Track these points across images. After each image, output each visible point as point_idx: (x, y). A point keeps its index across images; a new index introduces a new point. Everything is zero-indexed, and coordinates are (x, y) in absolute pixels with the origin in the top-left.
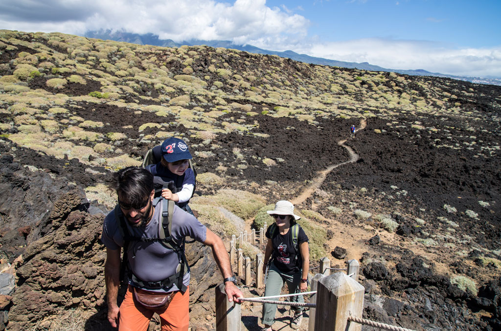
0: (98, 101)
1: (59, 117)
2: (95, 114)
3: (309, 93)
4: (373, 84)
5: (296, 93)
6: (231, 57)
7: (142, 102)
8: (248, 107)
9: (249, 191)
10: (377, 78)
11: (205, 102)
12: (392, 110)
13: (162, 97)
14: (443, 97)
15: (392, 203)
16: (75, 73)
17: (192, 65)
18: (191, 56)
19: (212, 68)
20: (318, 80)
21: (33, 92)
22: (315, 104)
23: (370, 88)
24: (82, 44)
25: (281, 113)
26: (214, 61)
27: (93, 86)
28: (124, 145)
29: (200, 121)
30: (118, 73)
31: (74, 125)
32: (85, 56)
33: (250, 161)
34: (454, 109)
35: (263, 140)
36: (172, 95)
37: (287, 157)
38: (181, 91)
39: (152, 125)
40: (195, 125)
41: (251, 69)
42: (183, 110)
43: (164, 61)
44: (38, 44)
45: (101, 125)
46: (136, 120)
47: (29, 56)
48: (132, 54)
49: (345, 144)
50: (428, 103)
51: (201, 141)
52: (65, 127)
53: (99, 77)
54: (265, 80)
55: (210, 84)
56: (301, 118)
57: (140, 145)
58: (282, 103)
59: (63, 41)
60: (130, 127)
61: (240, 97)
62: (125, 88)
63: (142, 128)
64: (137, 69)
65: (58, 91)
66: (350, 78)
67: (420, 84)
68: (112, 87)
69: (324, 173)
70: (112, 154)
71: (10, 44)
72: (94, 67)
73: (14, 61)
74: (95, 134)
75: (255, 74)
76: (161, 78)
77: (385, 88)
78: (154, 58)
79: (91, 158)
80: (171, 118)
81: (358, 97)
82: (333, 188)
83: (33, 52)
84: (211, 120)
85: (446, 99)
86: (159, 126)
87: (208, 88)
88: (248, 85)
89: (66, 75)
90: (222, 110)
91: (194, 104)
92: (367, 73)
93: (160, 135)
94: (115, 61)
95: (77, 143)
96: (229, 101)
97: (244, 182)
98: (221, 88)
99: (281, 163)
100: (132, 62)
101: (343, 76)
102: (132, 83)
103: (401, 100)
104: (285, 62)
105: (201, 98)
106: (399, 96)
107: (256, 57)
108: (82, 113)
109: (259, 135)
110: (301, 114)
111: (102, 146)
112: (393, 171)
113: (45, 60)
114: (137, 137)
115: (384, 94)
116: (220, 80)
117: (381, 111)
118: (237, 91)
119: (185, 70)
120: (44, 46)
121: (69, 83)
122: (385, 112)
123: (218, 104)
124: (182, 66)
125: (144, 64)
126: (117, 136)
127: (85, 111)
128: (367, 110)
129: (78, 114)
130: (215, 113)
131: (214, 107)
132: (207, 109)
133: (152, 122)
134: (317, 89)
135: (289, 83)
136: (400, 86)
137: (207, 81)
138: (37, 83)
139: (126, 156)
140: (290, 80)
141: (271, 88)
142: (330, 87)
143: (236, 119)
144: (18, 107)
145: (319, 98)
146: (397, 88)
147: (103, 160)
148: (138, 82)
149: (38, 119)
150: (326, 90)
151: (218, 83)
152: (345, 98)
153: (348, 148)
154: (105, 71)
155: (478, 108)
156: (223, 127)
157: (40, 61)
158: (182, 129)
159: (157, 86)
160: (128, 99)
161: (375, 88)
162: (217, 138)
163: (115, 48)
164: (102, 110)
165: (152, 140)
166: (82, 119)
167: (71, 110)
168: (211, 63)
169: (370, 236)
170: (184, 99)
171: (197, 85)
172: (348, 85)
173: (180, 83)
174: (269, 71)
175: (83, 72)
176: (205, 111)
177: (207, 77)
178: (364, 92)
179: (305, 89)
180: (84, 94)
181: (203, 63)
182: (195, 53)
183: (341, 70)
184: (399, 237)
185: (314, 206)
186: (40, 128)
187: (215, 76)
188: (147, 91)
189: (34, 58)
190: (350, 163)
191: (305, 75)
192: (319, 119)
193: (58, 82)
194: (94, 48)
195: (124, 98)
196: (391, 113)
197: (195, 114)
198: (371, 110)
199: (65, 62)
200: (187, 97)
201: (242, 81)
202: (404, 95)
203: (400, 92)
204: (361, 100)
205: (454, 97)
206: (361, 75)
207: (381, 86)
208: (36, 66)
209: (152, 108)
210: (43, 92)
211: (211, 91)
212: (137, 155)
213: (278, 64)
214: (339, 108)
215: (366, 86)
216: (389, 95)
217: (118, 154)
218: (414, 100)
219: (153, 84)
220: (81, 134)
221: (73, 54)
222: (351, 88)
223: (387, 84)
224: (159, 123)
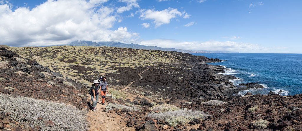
0: (76, 65)
1: (68, 69)
2: (76, 68)
3: (135, 59)
4: (155, 55)
5: (131, 59)
6: (112, 49)
7: (87, 64)
8: (117, 64)
9: (112, 88)
10: (156, 53)
11: (104, 63)
12: (158, 63)
13: (92, 62)
14: (173, 58)
15: (146, 89)
16: (70, 57)
17: (101, 52)
18: (101, 50)
19: (106, 53)
20: (138, 54)
21: (61, 62)
22: (137, 62)
23: (154, 56)
24: (71, 48)
25: (126, 66)
26: (107, 51)
27: (75, 60)
28: (83, 77)
29: (102, 69)
30: (81, 56)
31: (71, 71)
32: (72, 52)
33: (113, 81)
34: (176, 61)
35: (118, 75)
36: (95, 62)
37: (123, 79)
38: (98, 60)
39: (89, 71)
40: (101, 71)
41: (118, 53)
42: (98, 66)
43: (93, 51)
44: (61, 49)
45: (77, 71)
46: (86, 70)
47: (60, 53)
48: (84, 50)
49: (140, 75)
50: (169, 60)
51: (102, 76)
52: (69, 72)
53: (76, 57)
54: (122, 56)
55: (106, 57)
56: (131, 67)
57: (87, 77)
58: (127, 62)
59: (67, 48)
60: (84, 72)
61: (115, 61)
62: (82, 60)
63: (87, 72)
64: (85, 54)
65: (66, 62)
66: (148, 53)
67: (168, 54)
68: (79, 60)
69: (132, 83)
70: (80, 79)
71: (55, 50)
72: (75, 55)
73: (57, 55)
74: (76, 74)
75: (119, 54)
76: (92, 56)
77: (158, 56)
78: (90, 51)
79: (76, 80)
80: (95, 69)
81: (150, 59)
82: (133, 86)
83: (60, 52)
84: (105, 69)
85: (174, 58)
86: (91, 71)
87: (105, 59)
88: (117, 57)
89: (68, 57)
90: (109, 66)
91: (101, 64)
92: (153, 51)
93: (92, 74)
94: (80, 52)
95: (72, 76)
96: (111, 63)
97: (111, 86)
98: (109, 59)
99: (121, 81)
100: (84, 52)
101: (146, 52)
102: (84, 59)
103: (162, 59)
104: (128, 50)
105: (103, 62)
106: (162, 58)
107: (119, 49)
108: (73, 68)
109: (118, 73)
110: (131, 66)
111: (78, 77)
112: (149, 81)
113: (63, 54)
114: (86, 75)
115: (157, 58)
116: (109, 56)
117: (155, 63)
118: (114, 59)
119: (99, 54)
120: (62, 50)
121: (69, 60)
122: (156, 64)
123: (108, 64)
124: (98, 53)
125: (88, 53)
126: (81, 74)
127: (74, 67)
128: (151, 63)
129: (72, 68)
130: (107, 67)
131: (107, 65)
132: (105, 65)
133: (90, 70)
134: (138, 57)
135: (129, 56)
136: (162, 55)
137: (105, 57)
138: (62, 60)
139: (84, 79)
140: (130, 55)
141: (124, 58)
142: (142, 56)
143: (112, 68)
144: (59, 67)
145: (138, 60)
146: (161, 56)
147: (78, 80)
148: (86, 58)
149: (63, 70)
150: (141, 57)
151: (108, 57)
152: (146, 60)
153: (141, 76)
154: (77, 56)
155: (182, 60)
156: (108, 71)
157: (62, 54)
158: (97, 72)
159: (91, 59)
160: (83, 64)
161: (155, 56)
162: (106, 75)
163: (80, 49)
164: (77, 67)
165: (90, 75)
166: (73, 70)
167: (70, 67)
168: (106, 51)
169: (136, 96)
170: (98, 63)
171: (102, 58)
172: (147, 56)
173: (97, 58)
174: (123, 53)
175: (72, 56)
176: (104, 66)
177: (105, 56)
178: (152, 57)
179: (134, 58)
180: (73, 63)
181: (104, 52)
182: (102, 49)
183: (146, 50)
184: (144, 96)
185: (127, 91)
186: (64, 72)
187: (108, 55)
188: (88, 61)
189: (61, 53)
190: (140, 80)
191: (134, 53)
192: (136, 67)
193: (66, 60)
194: (74, 49)
195: (82, 63)
196: (158, 64)
197: (101, 67)
198: (152, 63)
199: (68, 54)
200: (99, 62)
201: (115, 56)
202: (163, 58)
203: (162, 57)
204: (151, 60)
205: (176, 57)
206: (151, 52)
207: (157, 55)
208: (61, 55)
209: (90, 66)
210: (63, 62)
211: (106, 60)
212: (86, 79)
213: (126, 50)
214: (143, 63)
215: (153, 55)
216: (159, 58)
217: (82, 79)
218: (166, 59)
219: (90, 59)
220: (73, 74)
221: (69, 51)
222: (148, 56)
223: (158, 55)
224: (91, 70)
